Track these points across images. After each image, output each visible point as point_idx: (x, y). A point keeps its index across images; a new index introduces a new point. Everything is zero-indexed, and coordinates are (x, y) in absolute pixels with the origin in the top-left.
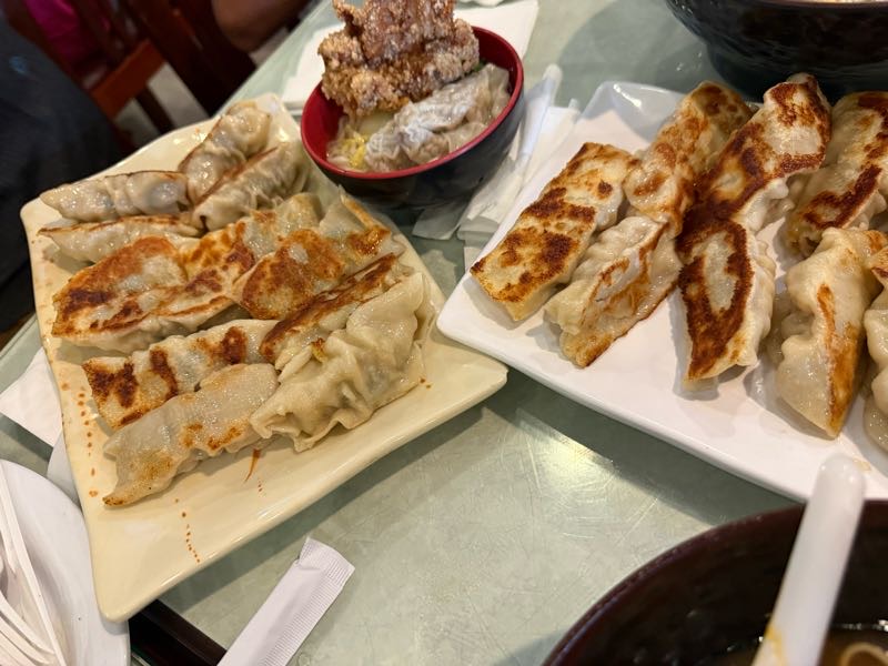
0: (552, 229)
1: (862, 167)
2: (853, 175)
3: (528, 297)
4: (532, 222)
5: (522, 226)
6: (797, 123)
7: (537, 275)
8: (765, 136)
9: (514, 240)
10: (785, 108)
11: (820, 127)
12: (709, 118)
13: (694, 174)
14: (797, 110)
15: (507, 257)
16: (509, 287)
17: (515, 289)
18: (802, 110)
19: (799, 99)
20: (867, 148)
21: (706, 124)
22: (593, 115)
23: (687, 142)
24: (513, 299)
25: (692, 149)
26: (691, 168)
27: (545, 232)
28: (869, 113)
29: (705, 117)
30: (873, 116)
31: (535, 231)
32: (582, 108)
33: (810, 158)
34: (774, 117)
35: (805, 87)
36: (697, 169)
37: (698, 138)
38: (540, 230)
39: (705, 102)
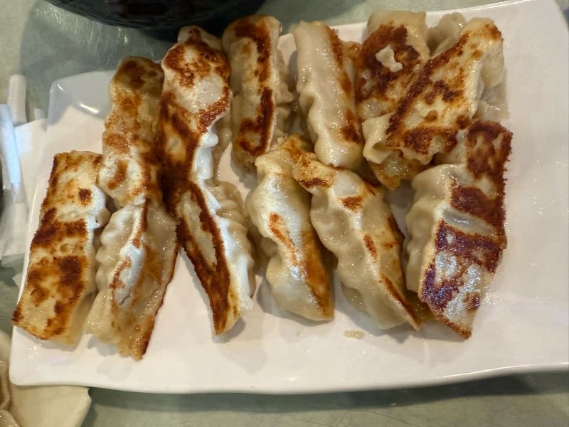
0: (59, 254)
1: (259, 91)
2: (256, 99)
3: (69, 324)
4: (42, 253)
5: (35, 260)
6: (196, 81)
7: (66, 301)
8: (178, 101)
9: (34, 277)
10: (181, 71)
11: (218, 69)
12: (138, 92)
13: (150, 144)
14: (192, 68)
15: (36, 294)
16: (50, 322)
17: (55, 322)
18: (195, 65)
19: (190, 56)
20: (256, 73)
21: (138, 98)
22: (56, 119)
23: (130, 122)
24: (58, 331)
25: (137, 125)
26: (145, 141)
27: (55, 258)
28: (246, 40)
29: (135, 92)
30: (249, 43)
31: (47, 262)
32: (46, 115)
33: (219, 104)
34: (177, 84)
35: (190, 42)
36: (150, 139)
37: (137, 114)
38: (50, 258)
39: (128, 79)
